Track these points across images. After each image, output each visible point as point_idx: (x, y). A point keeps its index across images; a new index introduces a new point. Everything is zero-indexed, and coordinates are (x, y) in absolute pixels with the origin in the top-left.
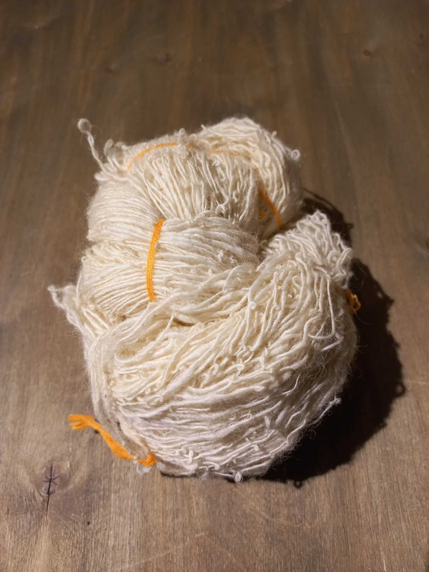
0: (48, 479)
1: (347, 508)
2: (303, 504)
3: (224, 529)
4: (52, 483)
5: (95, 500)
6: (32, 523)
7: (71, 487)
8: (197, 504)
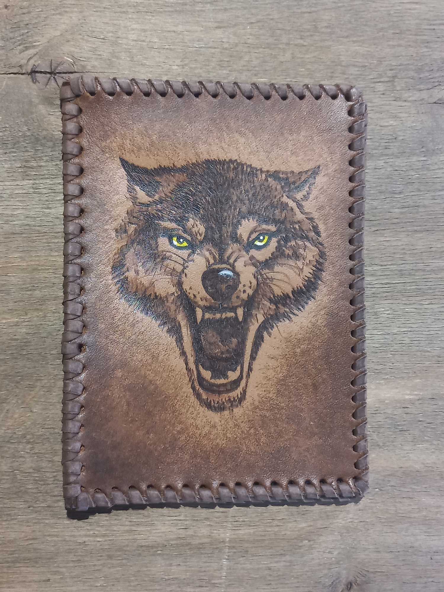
0: (55, 70)
1: (9, 567)
2: (14, 496)
4: (48, 75)
5: (22, 154)
7: (42, 109)
8: (17, 324)
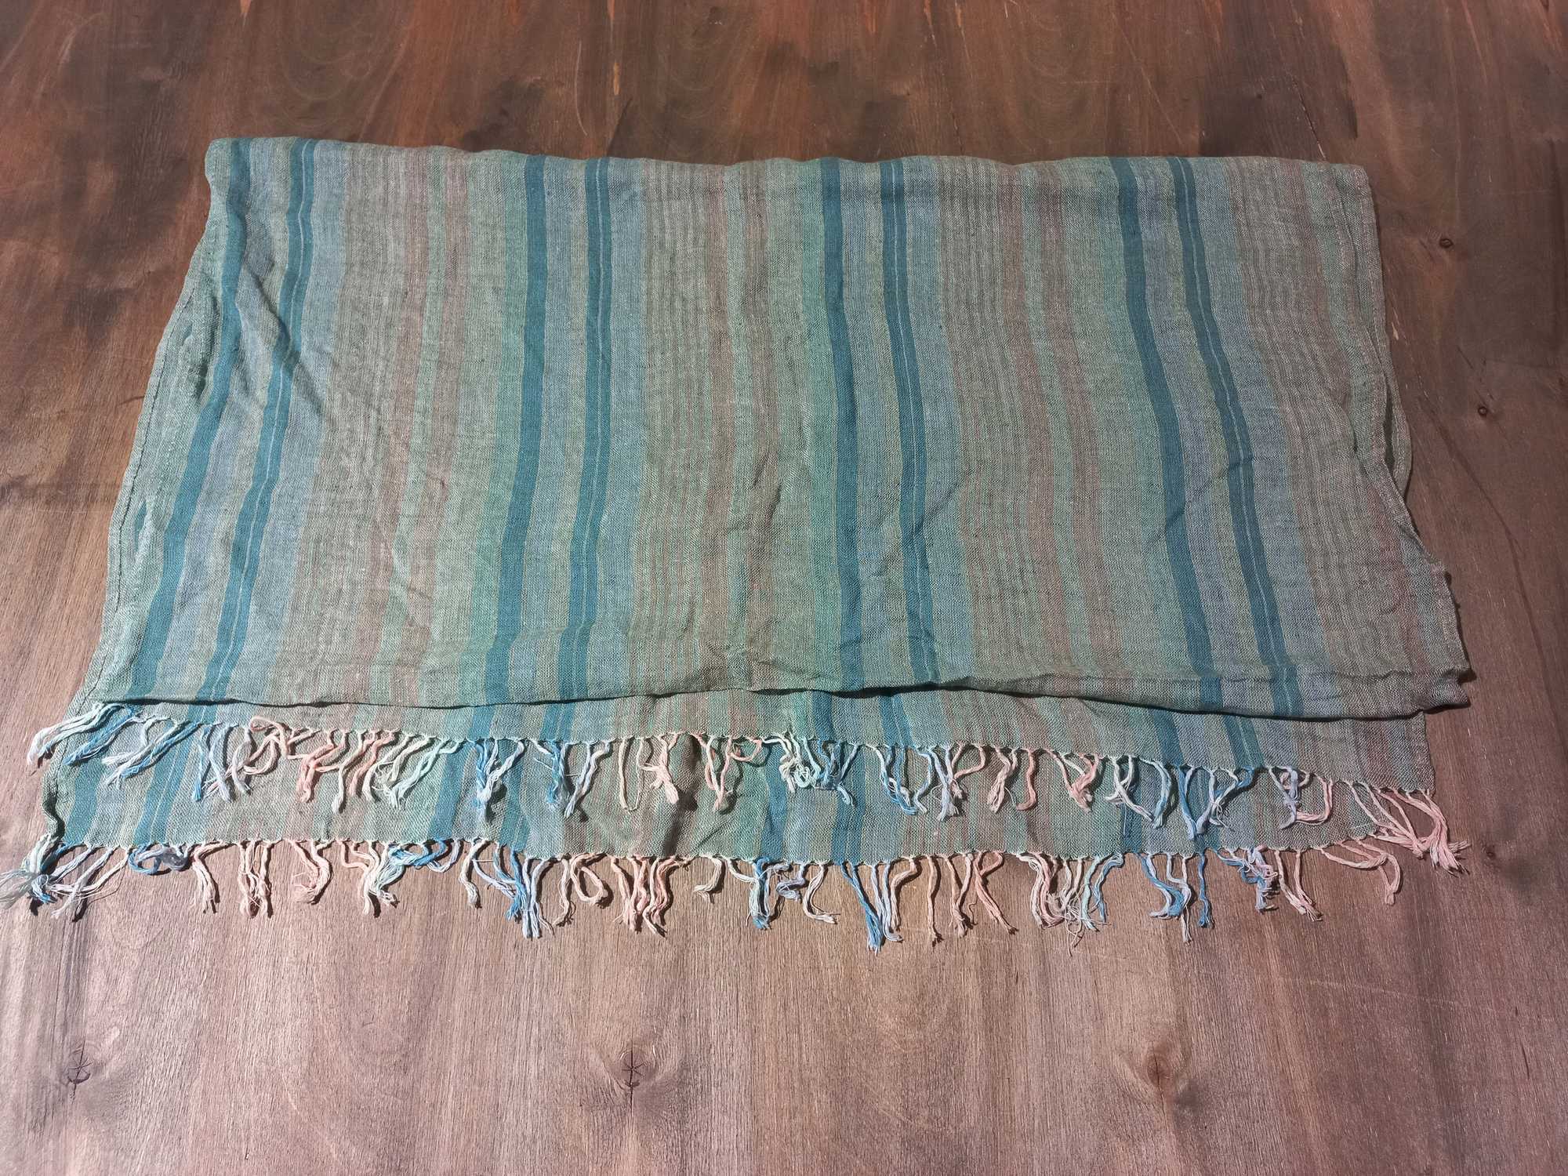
3: (852, 1132)
6: (614, 1121)
